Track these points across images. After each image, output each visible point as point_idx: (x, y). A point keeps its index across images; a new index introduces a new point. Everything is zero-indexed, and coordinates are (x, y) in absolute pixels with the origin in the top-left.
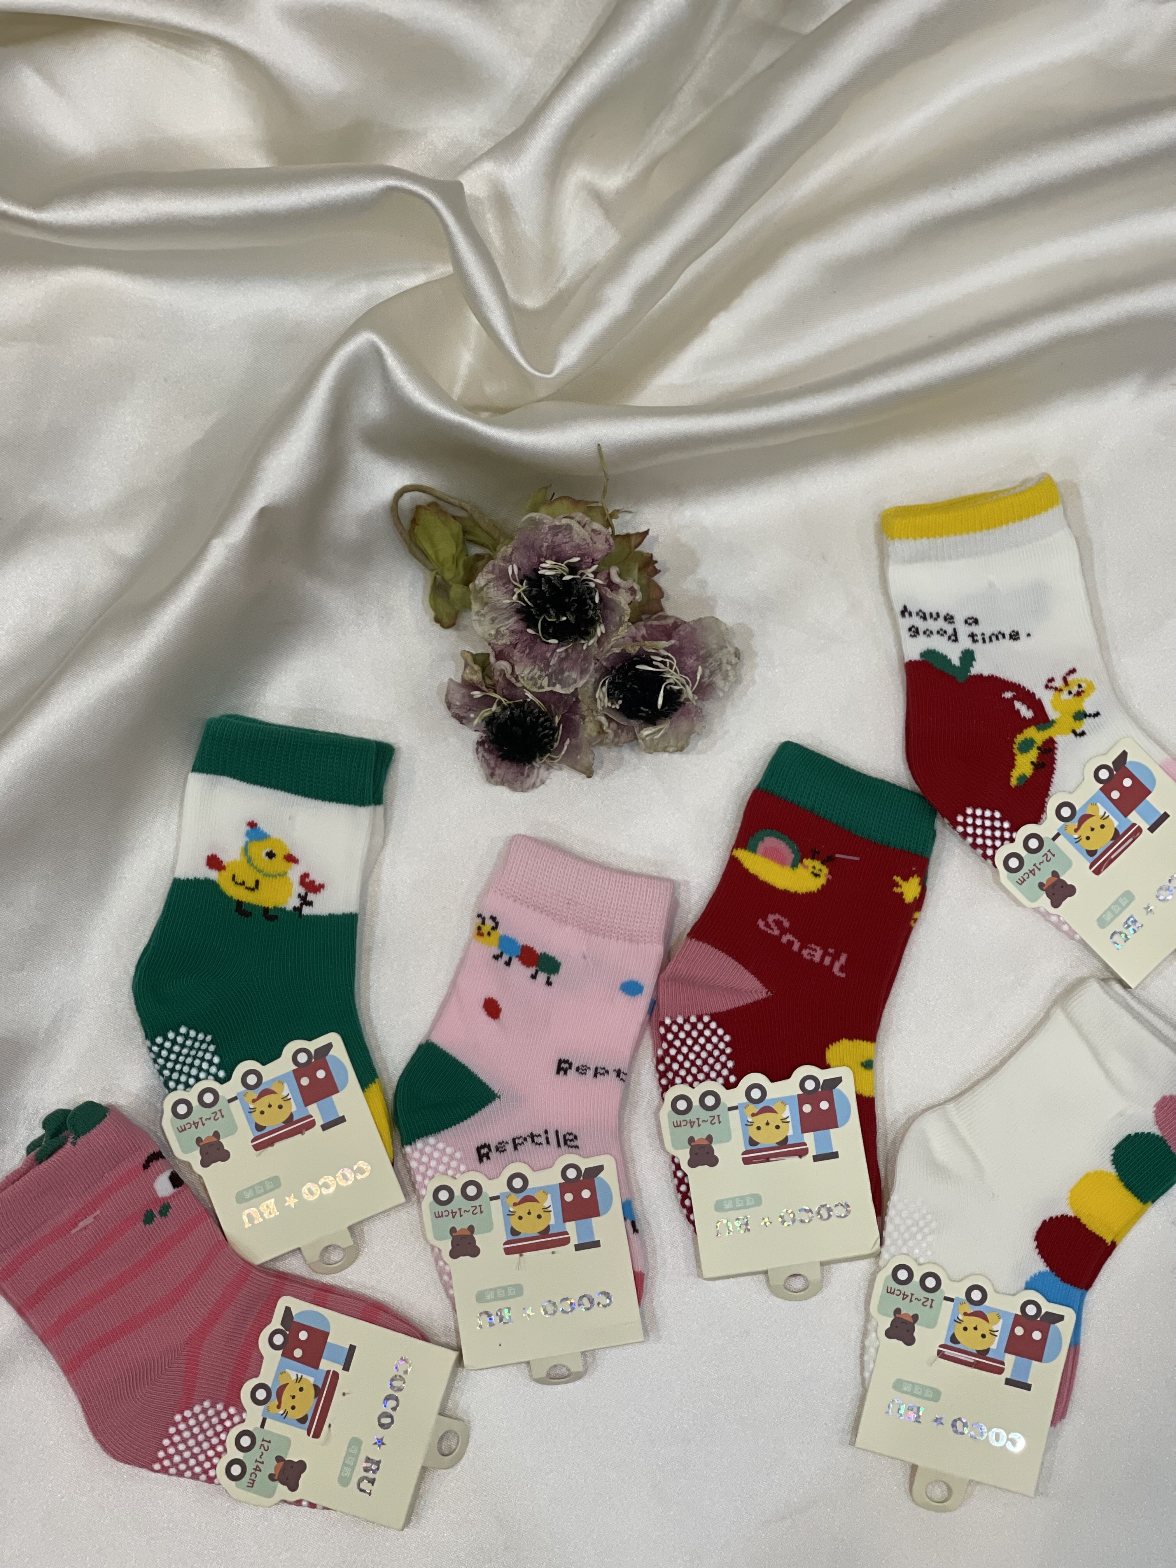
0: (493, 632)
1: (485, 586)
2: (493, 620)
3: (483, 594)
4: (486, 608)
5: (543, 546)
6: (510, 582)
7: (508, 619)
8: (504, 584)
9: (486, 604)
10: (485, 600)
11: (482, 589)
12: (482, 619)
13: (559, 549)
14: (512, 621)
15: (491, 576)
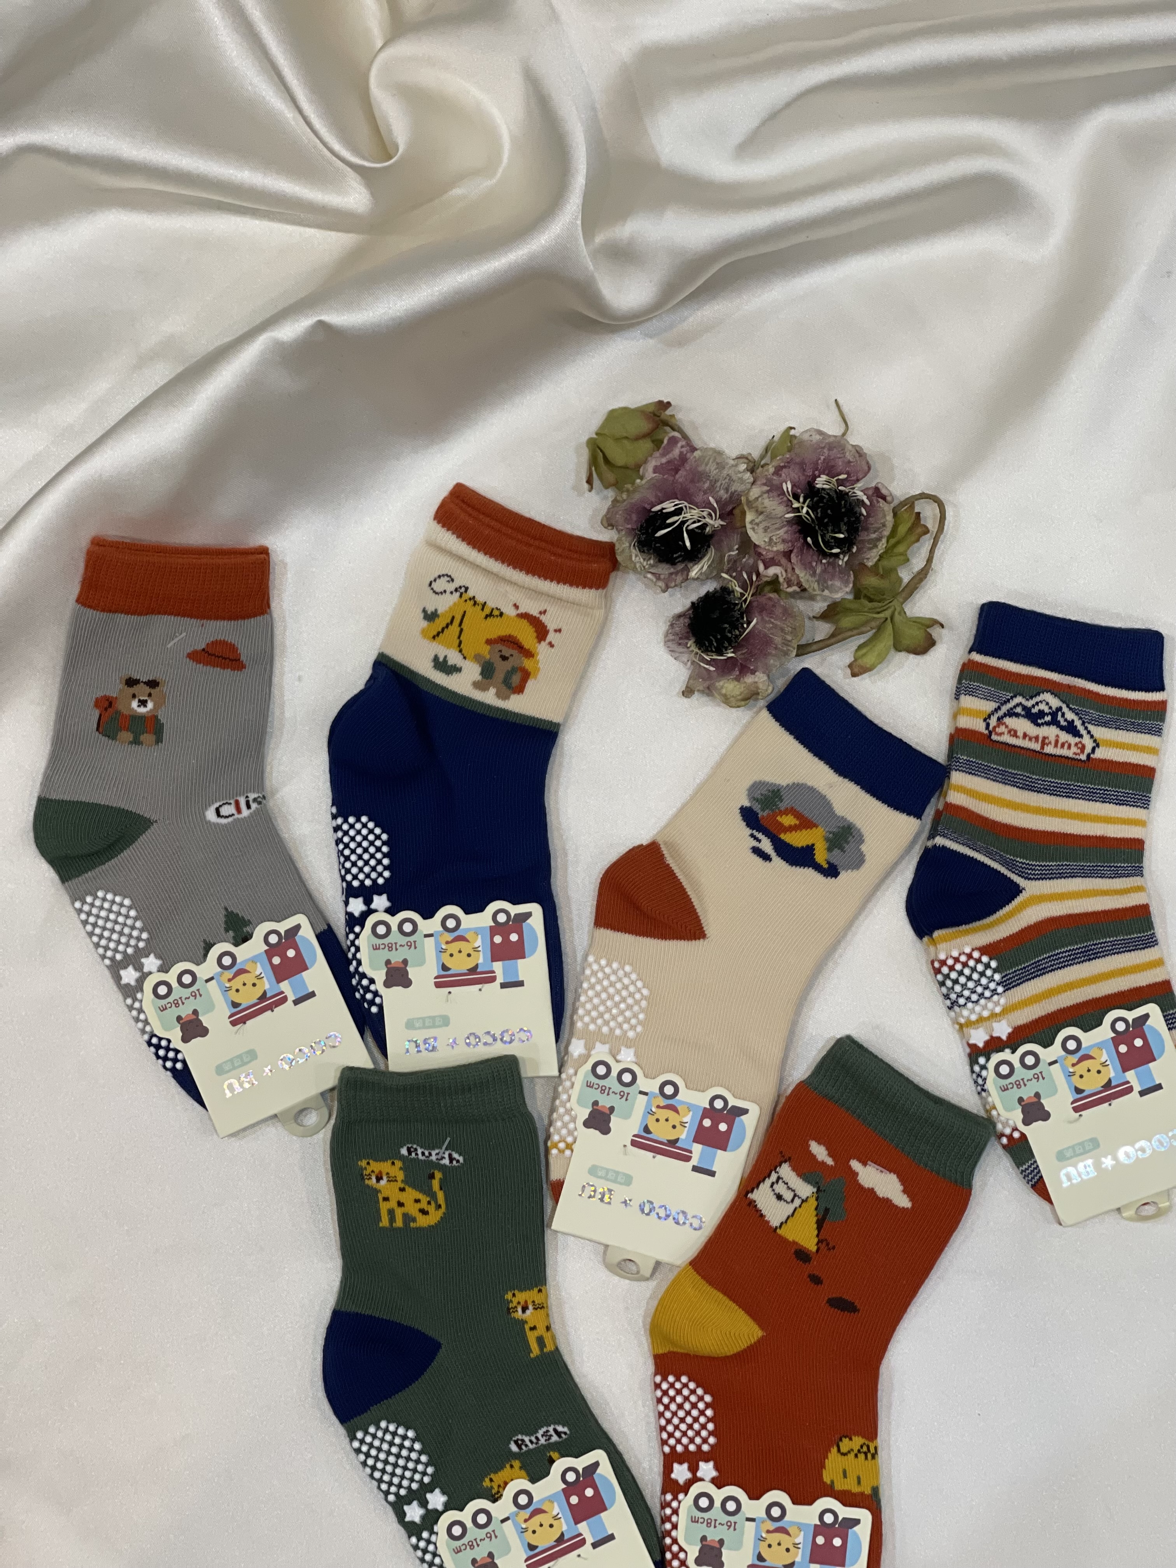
0: (767, 540)
1: (759, 497)
2: (766, 530)
3: (758, 504)
4: (761, 518)
5: (820, 459)
6: (783, 493)
7: (779, 529)
8: (779, 495)
9: (762, 513)
10: (760, 509)
11: (757, 499)
12: (756, 528)
13: (832, 463)
14: (781, 532)
15: (766, 488)
